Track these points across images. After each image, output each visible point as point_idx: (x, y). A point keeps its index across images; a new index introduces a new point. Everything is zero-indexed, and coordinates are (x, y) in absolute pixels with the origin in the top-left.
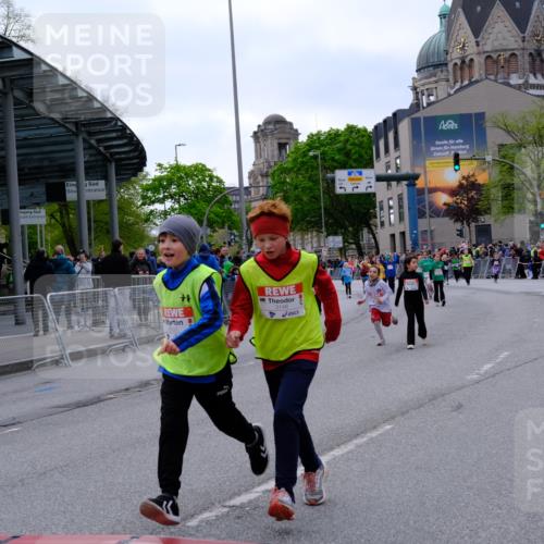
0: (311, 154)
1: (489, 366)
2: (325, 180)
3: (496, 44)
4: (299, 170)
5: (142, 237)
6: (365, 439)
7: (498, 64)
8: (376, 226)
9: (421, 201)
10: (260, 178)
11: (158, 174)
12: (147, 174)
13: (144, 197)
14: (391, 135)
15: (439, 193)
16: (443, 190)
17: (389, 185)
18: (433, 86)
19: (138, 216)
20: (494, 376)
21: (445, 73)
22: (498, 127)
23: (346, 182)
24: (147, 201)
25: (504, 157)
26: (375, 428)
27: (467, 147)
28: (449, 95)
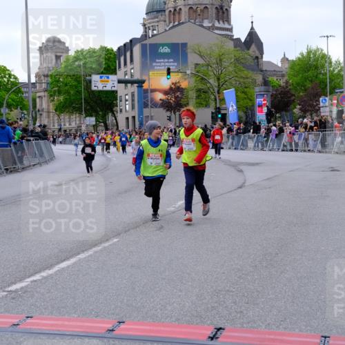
0: (77, 63)
1: (182, 202)
2: (85, 80)
6: (100, 248)
7: (197, 13)
8: (117, 112)
9: (146, 97)
10: (43, 77)
14: (128, 54)
15: (157, 93)
16: (160, 91)
17: (126, 86)
18: (156, 24)
21: (163, 16)
22: (195, 53)
23: (99, 83)
25: (198, 72)
26: (107, 240)
27: (176, 64)
28: (166, 31)
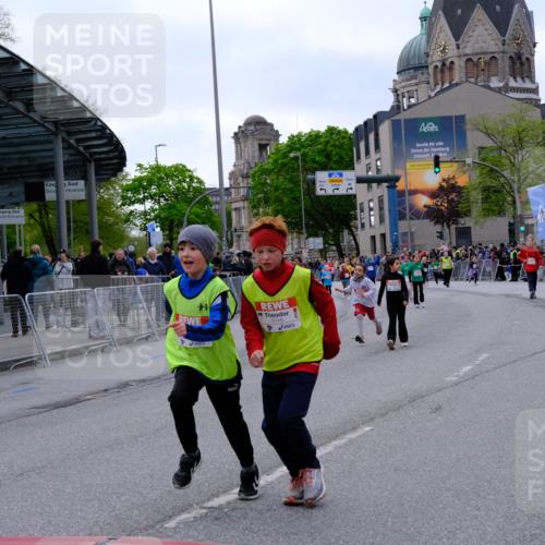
0: (292, 155)
1: (468, 368)
2: (306, 181)
3: (477, 46)
4: (279, 171)
5: (121, 238)
6: (343, 441)
7: (479, 67)
8: (357, 228)
9: (402, 203)
10: (240, 179)
11: (138, 174)
12: (127, 174)
13: (124, 198)
14: (372, 137)
15: (420, 195)
16: (423, 192)
17: (370, 187)
18: (414, 88)
19: (117, 216)
20: (473, 378)
21: (425, 75)
22: (478, 129)
23: (327, 184)
24: (127, 201)
25: (484, 160)
26: (354, 429)
27: (448, 149)
28: (430, 97)
